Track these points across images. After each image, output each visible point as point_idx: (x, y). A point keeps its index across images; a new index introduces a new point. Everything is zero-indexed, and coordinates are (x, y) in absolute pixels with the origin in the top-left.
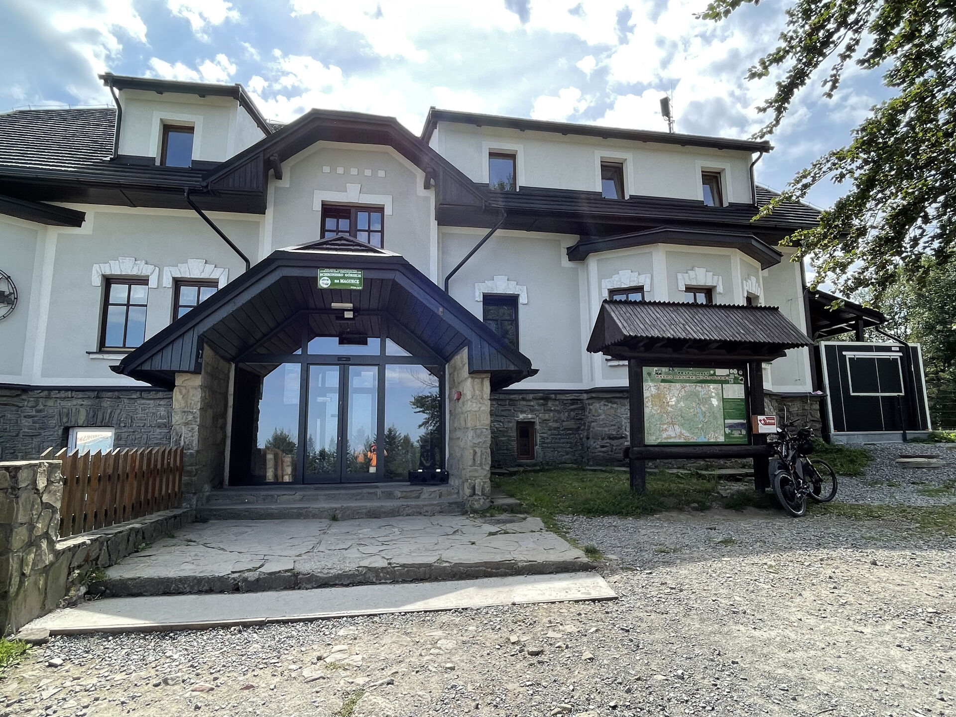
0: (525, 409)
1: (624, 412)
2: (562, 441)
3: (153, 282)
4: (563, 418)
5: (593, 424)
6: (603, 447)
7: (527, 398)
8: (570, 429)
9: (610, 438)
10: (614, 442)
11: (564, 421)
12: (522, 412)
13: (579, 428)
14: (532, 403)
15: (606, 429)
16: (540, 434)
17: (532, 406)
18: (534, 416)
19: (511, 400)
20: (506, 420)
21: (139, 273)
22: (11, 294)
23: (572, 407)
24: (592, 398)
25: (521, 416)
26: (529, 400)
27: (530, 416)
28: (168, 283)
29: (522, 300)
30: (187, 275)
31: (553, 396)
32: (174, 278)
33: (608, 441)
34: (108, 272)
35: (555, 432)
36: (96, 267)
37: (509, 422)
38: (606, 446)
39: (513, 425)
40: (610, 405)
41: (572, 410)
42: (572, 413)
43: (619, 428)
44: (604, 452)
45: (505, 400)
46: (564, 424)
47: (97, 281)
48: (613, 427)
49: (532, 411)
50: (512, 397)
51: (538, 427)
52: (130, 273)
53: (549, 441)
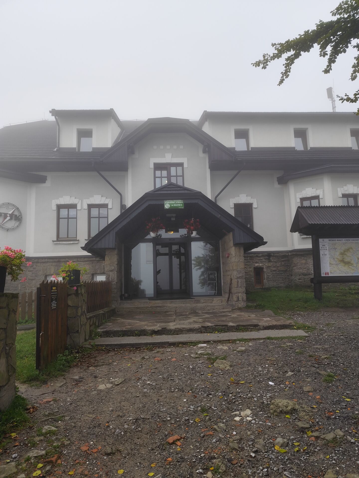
0: (258, 261)
1: (310, 262)
2: (278, 277)
3: (79, 207)
4: (278, 265)
5: (294, 268)
6: (299, 279)
7: (259, 255)
8: (282, 271)
9: (304, 275)
10: (306, 277)
11: (279, 267)
12: (256, 263)
13: (287, 270)
14: (262, 258)
15: (301, 270)
16: (267, 274)
17: (262, 260)
18: (263, 265)
19: (250, 257)
20: (249, 267)
21: (73, 203)
22: (19, 216)
23: (283, 260)
24: (293, 255)
25: (256, 265)
26: (260, 257)
27: (261, 265)
28: (86, 207)
29: (255, 206)
30: (94, 203)
31: (272, 254)
32: (88, 204)
33: (302, 276)
34: (59, 203)
35: (274, 272)
36: (53, 201)
37: (250, 268)
38: (301, 279)
39: (252, 269)
40: (303, 258)
41: (283, 261)
42: (283, 262)
43: (308, 269)
44: (300, 282)
45: (248, 257)
46: (279, 268)
47: (54, 208)
48: (305, 269)
49: (262, 262)
50: (251, 255)
51: (265, 270)
52: (68, 203)
53: (270, 277)
